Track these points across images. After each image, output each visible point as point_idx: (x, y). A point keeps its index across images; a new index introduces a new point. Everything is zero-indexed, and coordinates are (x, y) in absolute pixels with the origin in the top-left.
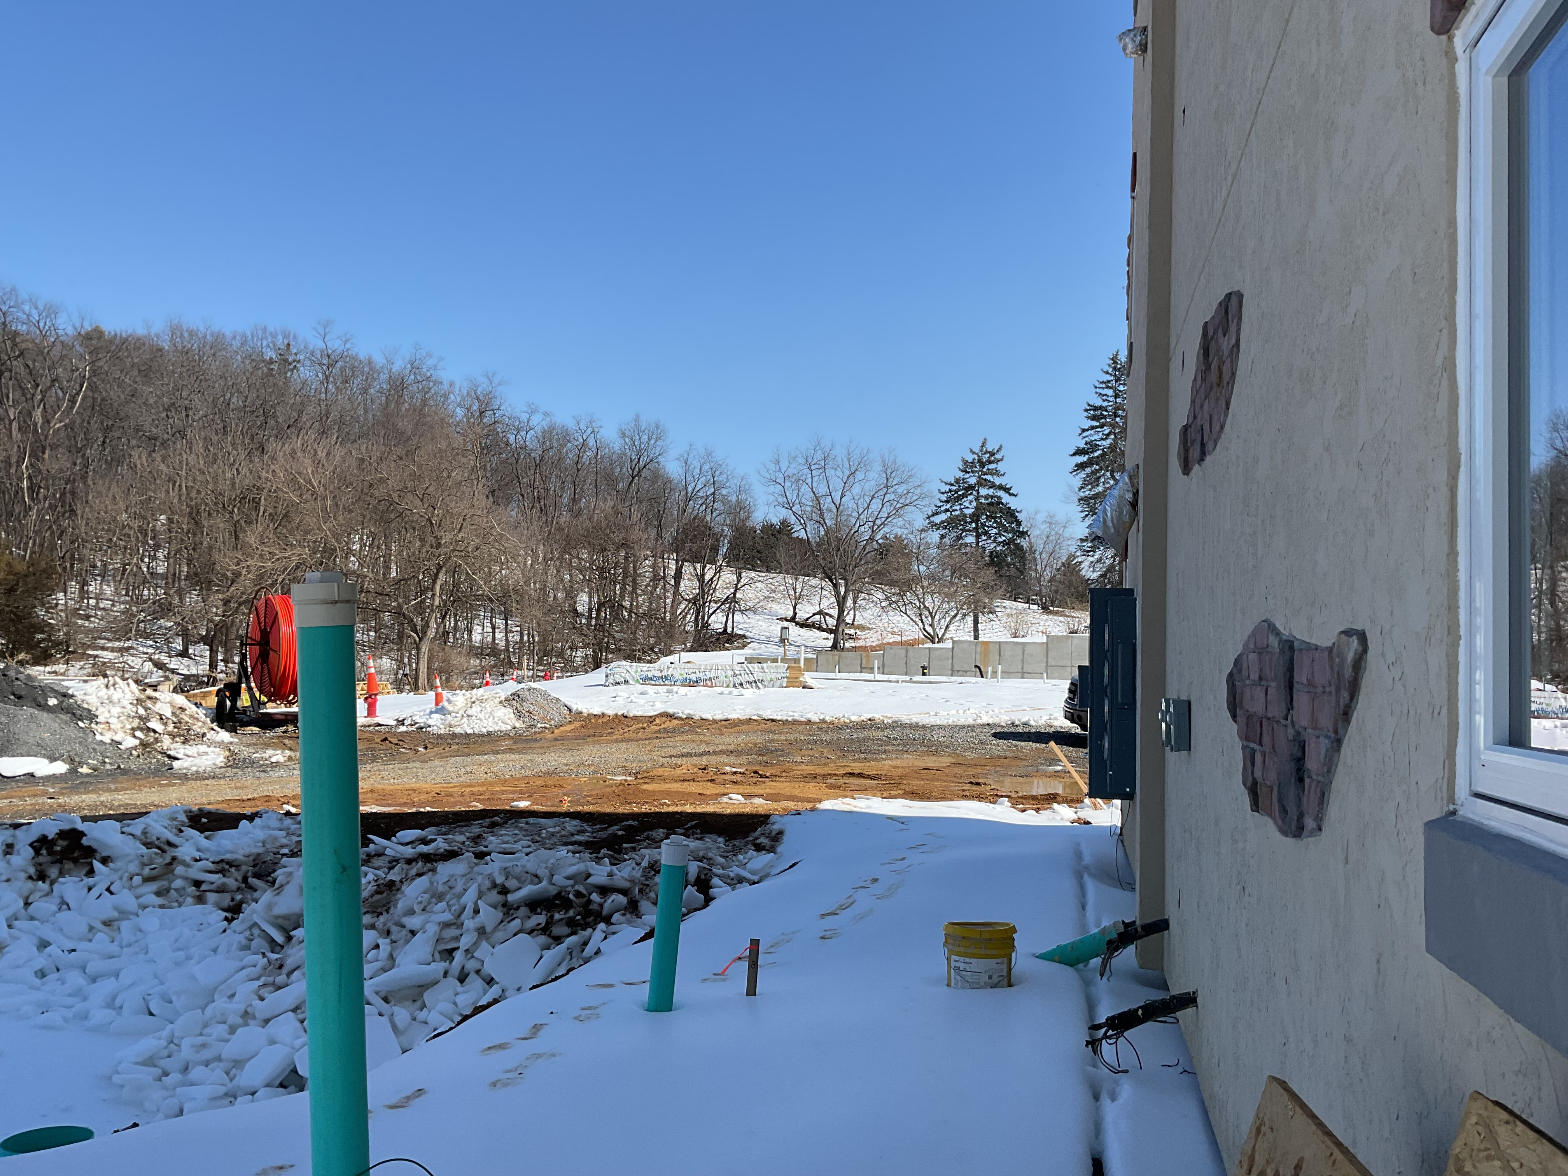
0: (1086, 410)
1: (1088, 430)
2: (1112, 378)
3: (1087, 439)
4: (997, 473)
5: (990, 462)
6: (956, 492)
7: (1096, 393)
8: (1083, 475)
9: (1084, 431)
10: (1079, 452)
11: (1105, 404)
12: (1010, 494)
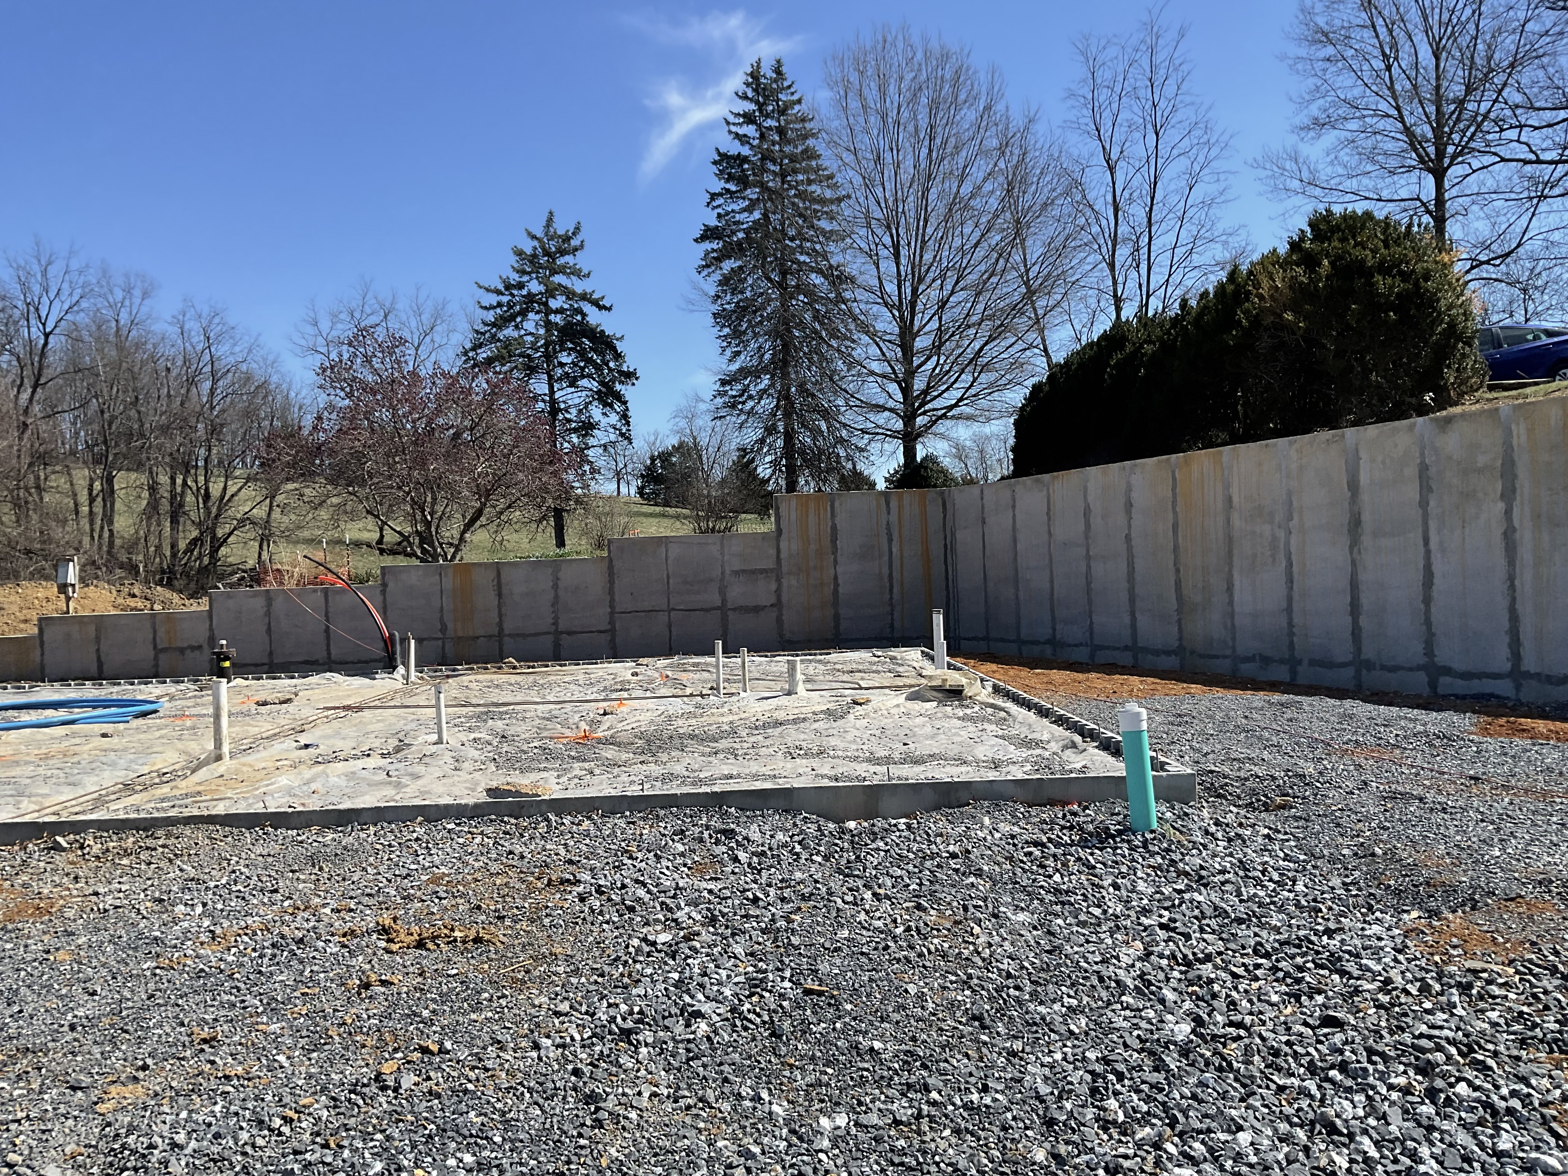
0: (715, 163)
1: (720, 195)
2: (753, 107)
3: (720, 210)
4: (576, 273)
5: (563, 253)
6: (510, 308)
7: (730, 132)
8: (717, 276)
9: (713, 196)
10: (709, 234)
11: (746, 151)
12: (601, 308)
